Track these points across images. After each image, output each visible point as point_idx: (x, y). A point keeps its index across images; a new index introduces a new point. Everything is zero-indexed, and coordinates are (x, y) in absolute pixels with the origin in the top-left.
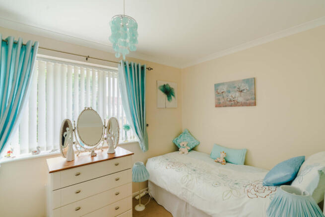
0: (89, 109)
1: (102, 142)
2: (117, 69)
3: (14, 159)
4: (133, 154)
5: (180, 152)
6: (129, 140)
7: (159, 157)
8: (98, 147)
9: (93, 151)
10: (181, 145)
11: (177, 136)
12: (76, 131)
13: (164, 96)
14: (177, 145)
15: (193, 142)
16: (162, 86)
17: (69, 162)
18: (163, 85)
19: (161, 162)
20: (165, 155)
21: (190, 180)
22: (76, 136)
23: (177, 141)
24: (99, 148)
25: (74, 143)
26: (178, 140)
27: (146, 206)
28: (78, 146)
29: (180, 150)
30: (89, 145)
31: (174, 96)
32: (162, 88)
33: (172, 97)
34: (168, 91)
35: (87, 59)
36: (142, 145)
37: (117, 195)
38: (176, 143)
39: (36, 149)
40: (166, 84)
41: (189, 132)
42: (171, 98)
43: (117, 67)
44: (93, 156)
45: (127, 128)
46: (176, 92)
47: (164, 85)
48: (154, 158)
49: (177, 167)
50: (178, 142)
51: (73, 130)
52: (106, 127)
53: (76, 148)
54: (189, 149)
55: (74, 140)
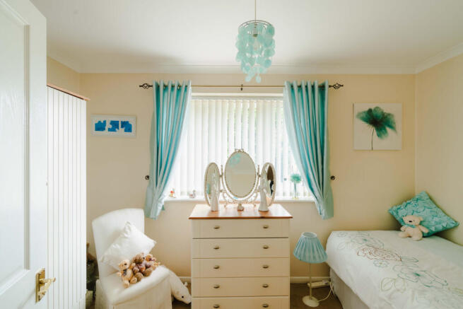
0: (239, 151)
1: (255, 195)
2: (281, 95)
3: (175, 199)
4: (291, 217)
5: (400, 234)
6: (301, 198)
7: (350, 233)
8: (249, 200)
9: (240, 205)
10: (406, 220)
11: (401, 203)
12: (224, 177)
13: (370, 129)
14: (398, 219)
15: (436, 219)
16: (364, 112)
17: (212, 211)
18: (367, 109)
19: (351, 241)
20: (365, 233)
21: (398, 290)
22: (223, 183)
23: (397, 212)
24: (251, 202)
25: (221, 191)
26: (400, 211)
27: (320, 303)
28: (225, 195)
29: (402, 229)
30: (236, 196)
31: (391, 127)
32: (364, 115)
33: (388, 129)
34: (378, 121)
35: (242, 89)
36: (321, 208)
37: (264, 267)
38: (395, 214)
39: (192, 193)
40: (373, 108)
41: (431, 198)
42: (386, 132)
43: (282, 92)
44: (240, 210)
45: (296, 179)
46: (398, 120)
47: (370, 111)
48: (343, 232)
49: (378, 258)
50: (400, 215)
51: (221, 176)
52: (260, 176)
53: (224, 197)
54: (426, 231)
55: (222, 188)
